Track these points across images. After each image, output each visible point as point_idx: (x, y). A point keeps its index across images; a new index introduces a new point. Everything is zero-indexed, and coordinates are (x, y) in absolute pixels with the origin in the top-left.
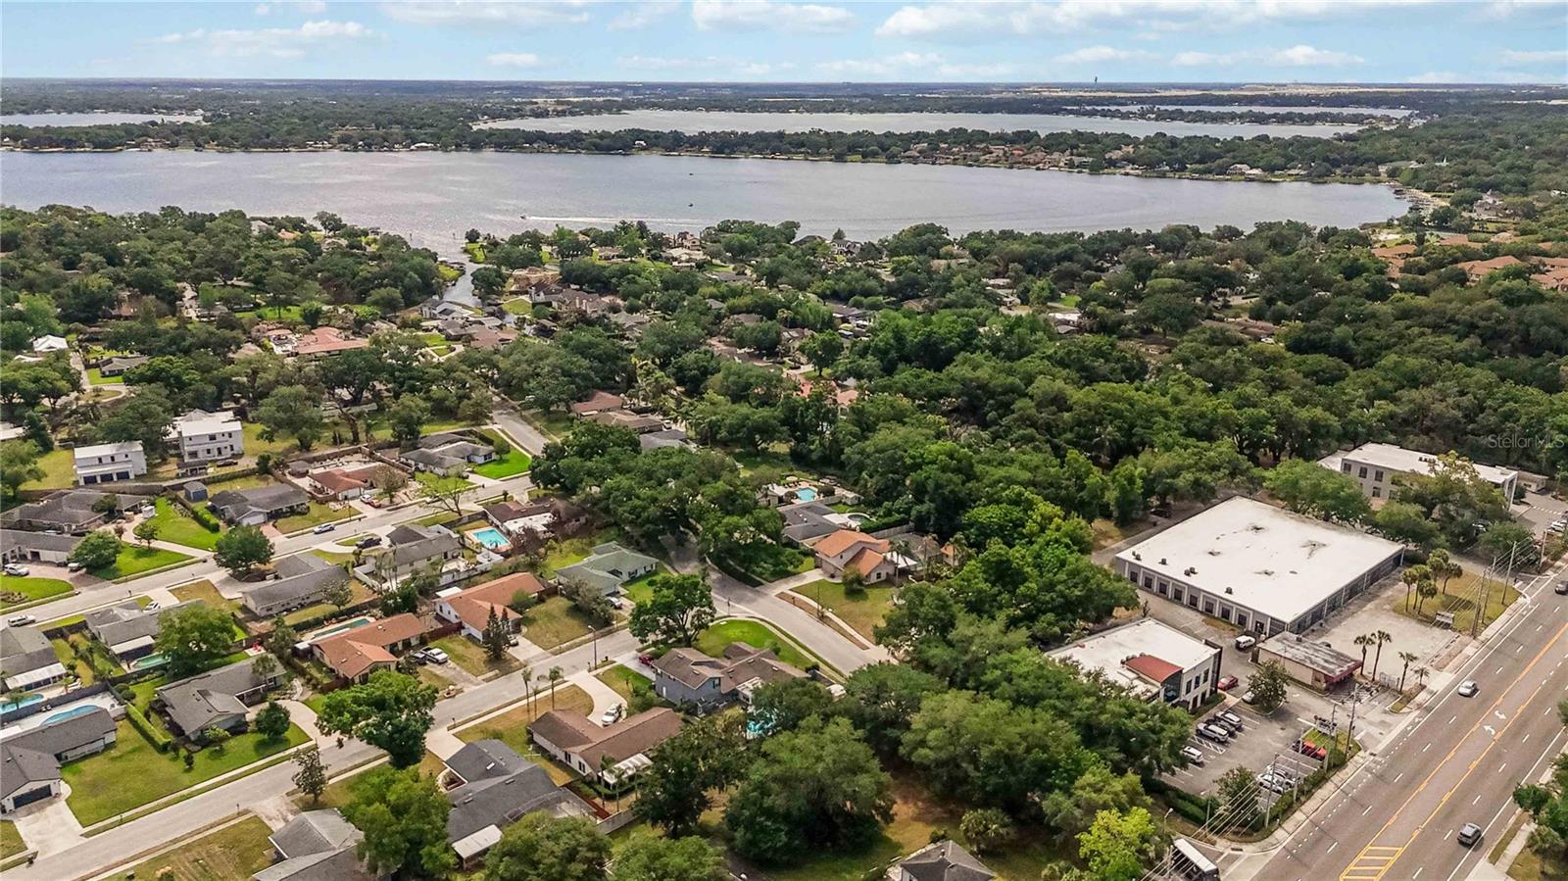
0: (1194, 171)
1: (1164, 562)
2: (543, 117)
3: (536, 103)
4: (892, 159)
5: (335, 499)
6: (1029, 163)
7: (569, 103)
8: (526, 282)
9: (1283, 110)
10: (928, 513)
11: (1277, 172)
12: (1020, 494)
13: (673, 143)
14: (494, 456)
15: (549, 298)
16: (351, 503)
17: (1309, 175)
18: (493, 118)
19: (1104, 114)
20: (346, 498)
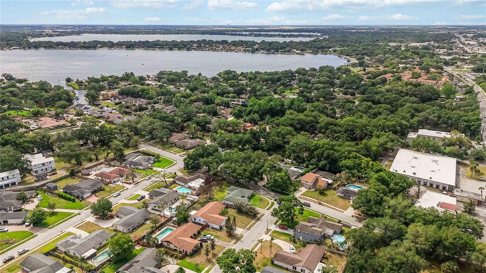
0: (281, 52)
1: (404, 171)
2: (52, 37)
3: (45, 32)
4: (188, 49)
5: (110, 183)
6: (232, 50)
7: (58, 32)
8: (107, 96)
9: (289, 34)
10: (326, 164)
11: (304, 51)
12: (356, 155)
13: (111, 45)
14: (156, 160)
15: (121, 101)
16: (117, 183)
17: (313, 52)
18: (33, 37)
19: (239, 35)
20: (114, 182)
